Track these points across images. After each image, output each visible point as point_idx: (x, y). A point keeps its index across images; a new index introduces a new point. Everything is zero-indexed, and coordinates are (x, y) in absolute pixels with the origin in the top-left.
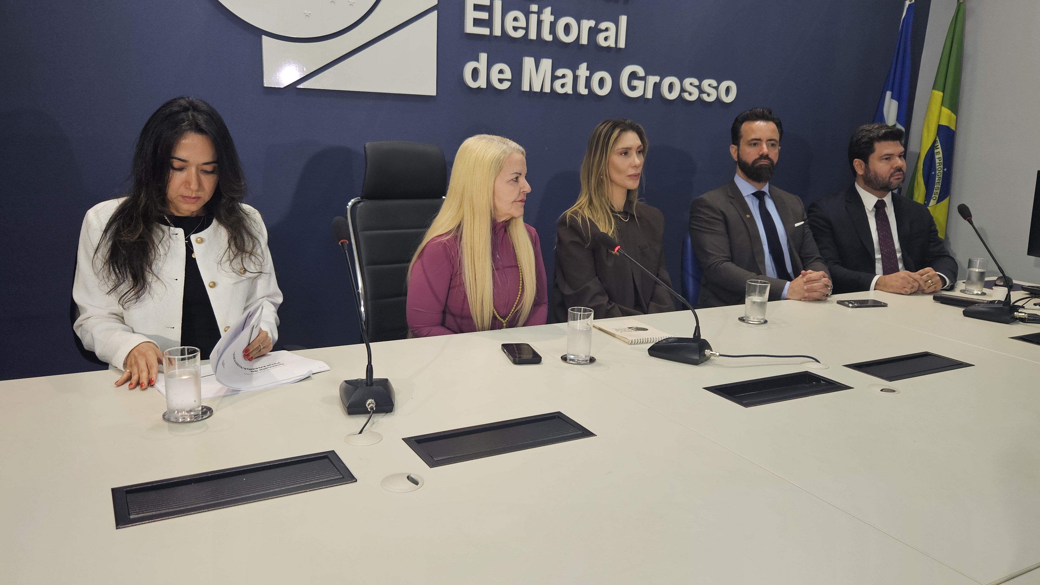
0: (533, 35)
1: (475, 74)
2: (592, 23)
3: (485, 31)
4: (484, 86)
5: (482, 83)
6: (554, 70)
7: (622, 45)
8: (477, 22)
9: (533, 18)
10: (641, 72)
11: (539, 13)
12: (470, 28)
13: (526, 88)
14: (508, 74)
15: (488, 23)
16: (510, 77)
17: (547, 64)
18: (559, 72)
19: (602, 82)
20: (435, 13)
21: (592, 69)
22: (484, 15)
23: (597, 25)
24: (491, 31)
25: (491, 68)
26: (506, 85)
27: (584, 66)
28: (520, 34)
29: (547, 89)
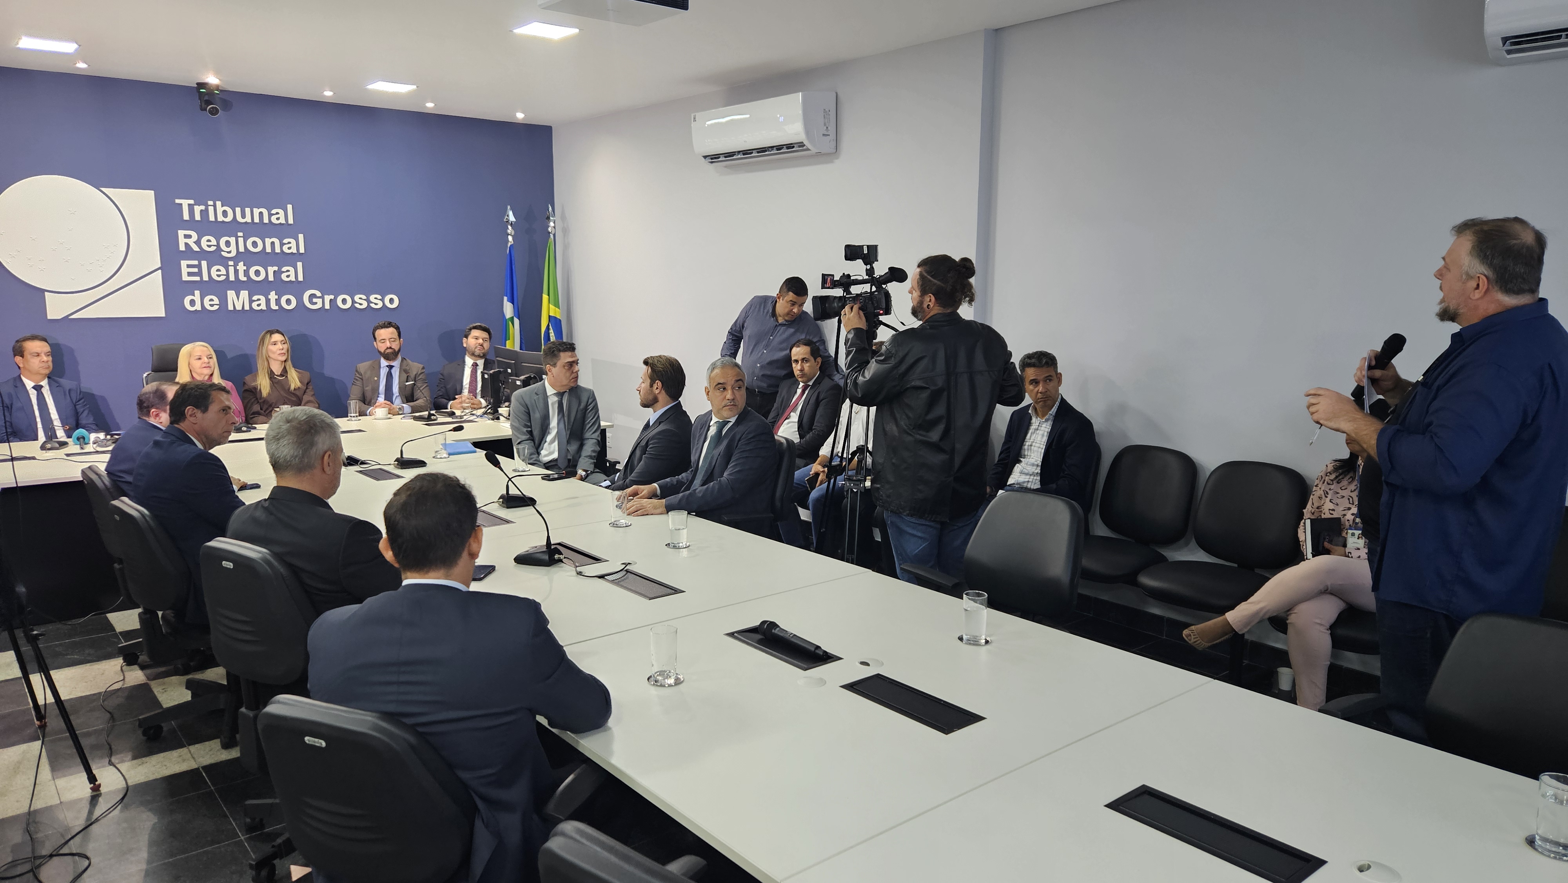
0: (232, 278)
1: (192, 303)
2: (276, 268)
3: (197, 279)
4: (199, 309)
6: (250, 296)
7: (301, 278)
8: (190, 274)
9: (231, 269)
10: (318, 294)
12: (185, 278)
13: (231, 308)
14: (216, 301)
15: (200, 274)
16: (219, 303)
17: (244, 294)
18: (255, 298)
19: (288, 302)
20: (160, 271)
21: (280, 295)
22: (196, 270)
23: (280, 269)
24: (201, 277)
25: (204, 299)
27: (274, 292)
28: (223, 278)
29: (247, 308)
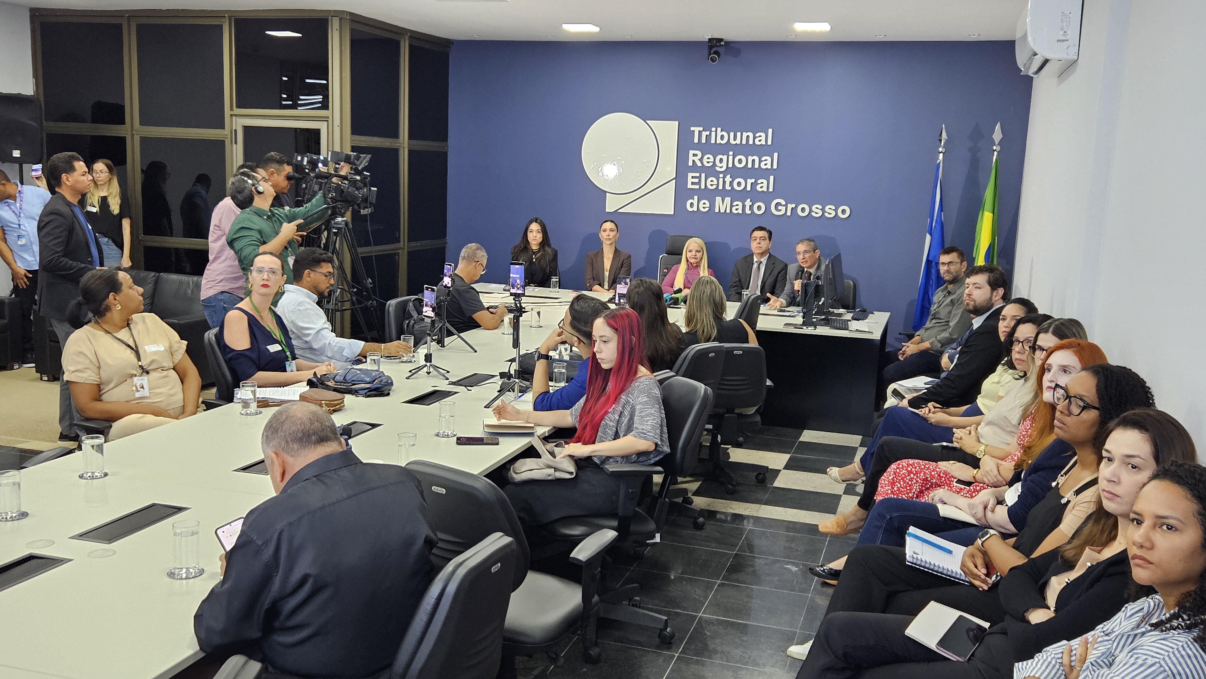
0: (721, 187)
1: (692, 205)
2: (753, 181)
3: (697, 187)
4: (696, 210)
5: (695, 209)
6: (732, 202)
7: (771, 189)
8: (693, 183)
9: (721, 180)
10: (783, 203)
11: (724, 178)
12: (690, 186)
13: (717, 210)
14: (708, 205)
15: (699, 183)
17: (728, 200)
18: (735, 204)
19: (759, 208)
21: (755, 202)
22: (697, 180)
23: (756, 181)
24: (700, 187)
25: (699, 203)
26: (707, 209)
27: (749, 200)
28: (714, 187)
29: (728, 211)
